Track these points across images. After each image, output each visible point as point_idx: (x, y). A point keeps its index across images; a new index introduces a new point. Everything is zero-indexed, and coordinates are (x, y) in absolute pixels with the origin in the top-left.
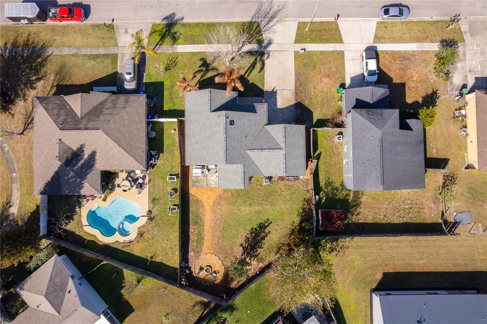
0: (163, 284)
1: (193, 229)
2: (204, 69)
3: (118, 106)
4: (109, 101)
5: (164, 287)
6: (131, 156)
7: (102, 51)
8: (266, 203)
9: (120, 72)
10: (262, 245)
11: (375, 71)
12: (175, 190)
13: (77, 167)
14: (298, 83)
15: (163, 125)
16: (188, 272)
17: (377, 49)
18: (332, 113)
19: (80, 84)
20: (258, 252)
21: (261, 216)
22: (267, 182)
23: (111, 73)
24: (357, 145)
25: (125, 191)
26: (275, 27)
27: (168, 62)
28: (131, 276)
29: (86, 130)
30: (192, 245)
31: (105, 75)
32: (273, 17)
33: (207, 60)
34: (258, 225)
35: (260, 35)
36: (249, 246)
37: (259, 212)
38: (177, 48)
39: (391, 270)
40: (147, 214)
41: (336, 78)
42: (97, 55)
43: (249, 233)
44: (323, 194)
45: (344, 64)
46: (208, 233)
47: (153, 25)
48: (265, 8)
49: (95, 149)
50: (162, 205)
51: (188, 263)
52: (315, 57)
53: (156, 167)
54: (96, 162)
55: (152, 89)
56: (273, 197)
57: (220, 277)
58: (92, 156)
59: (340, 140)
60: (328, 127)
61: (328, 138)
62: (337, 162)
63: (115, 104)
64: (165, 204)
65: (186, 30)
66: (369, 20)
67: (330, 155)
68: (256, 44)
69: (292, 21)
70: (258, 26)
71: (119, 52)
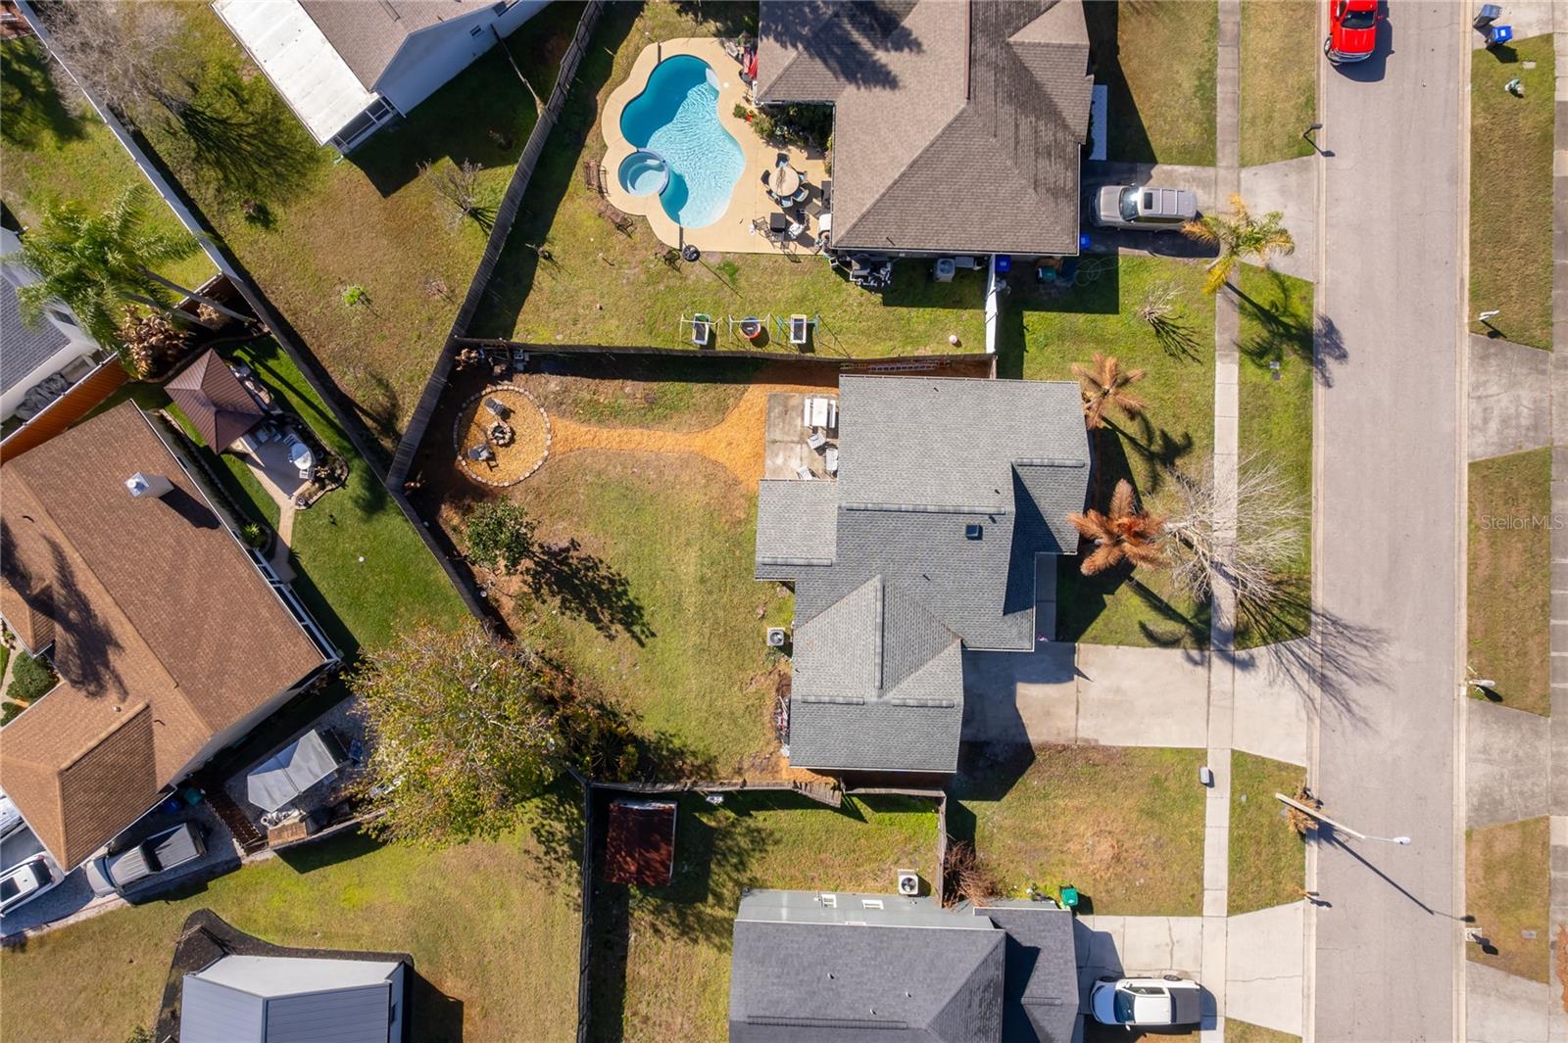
0: (464, 291)
1: (629, 391)
2: (1155, 448)
3: (1043, 163)
4: (1060, 135)
5: (452, 291)
6: (878, 201)
7: (1225, 116)
8: (707, 631)
9: (1154, 172)
10: (572, 610)
11: (1131, 1017)
12: (761, 339)
13: (849, 27)
14: (1097, 757)
15: (973, 307)
16: (498, 370)
17: (1207, 1029)
18: (994, 864)
19: (1120, 43)
20: (549, 599)
21: (666, 613)
22: (776, 638)
23: (1153, 145)
24: (885, 945)
25: (766, 178)
26: (1289, 688)
27: (1182, 332)
28: (493, 191)
29: (967, 60)
30: (583, 388)
31: (1146, 124)
32: (1324, 682)
33: (1186, 459)
34: (637, 603)
35: (1264, 638)
36: (571, 569)
37: (678, 607)
38: (1228, 360)
39: (471, 1029)
40: (688, 248)
41: (1111, 885)
42: (1214, 100)
43: (612, 571)
44: (727, 818)
45: (1157, 913)
46: (617, 439)
47: (1309, 284)
48: (1358, 657)
49: (905, 87)
50: (715, 294)
51: (524, 372)
52: (1185, 819)
53: (839, 279)
54: (862, 89)
55: (1096, 273)
56: (725, 653)
57: (477, 471)
58: (881, 77)
59: (903, 885)
60: (949, 848)
61: (910, 847)
62: (830, 871)
63: (1049, 155)
64: (717, 304)
65: (1288, 393)
66: (1308, 1010)
67: (854, 851)
68: (1234, 623)
69: (1309, 747)
70: (1296, 633)
71: (1222, 172)
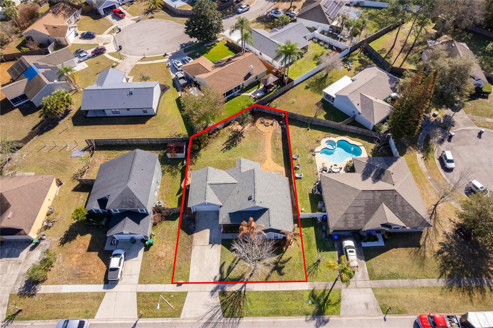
1: (280, 146)
2: (279, 264)
3: (353, 216)
4: (362, 222)
6: (333, 180)
9: (363, 261)
10: (229, 138)
11: (114, 257)
12: (296, 169)
14: (189, 252)
16: (281, 122)
17: (104, 286)
18: (162, 225)
19: (398, 248)
20: (232, 134)
23: (371, 260)
25: (335, 165)
26: (206, 311)
27: (316, 271)
32: (208, 323)
33: (277, 274)
34: (231, 149)
35: (222, 301)
36: (238, 137)
37: (230, 157)
38: (309, 286)
39: (139, 126)
40: (315, 154)
41: (151, 256)
42: (391, 279)
43: (238, 144)
44: (180, 168)
45: (141, 270)
46: (268, 144)
47: (339, 314)
49: (363, 182)
50: (305, 159)
51: (281, 127)
52: (168, 278)
53: (314, 184)
54: (361, 176)
55: (328, 245)
58: (365, 178)
59: (159, 202)
62: (165, 189)
64: (303, 160)
65: (302, 307)
67: (169, 194)
68: (227, 291)
69: (186, 319)
70: (224, 312)
71: (369, 282)
